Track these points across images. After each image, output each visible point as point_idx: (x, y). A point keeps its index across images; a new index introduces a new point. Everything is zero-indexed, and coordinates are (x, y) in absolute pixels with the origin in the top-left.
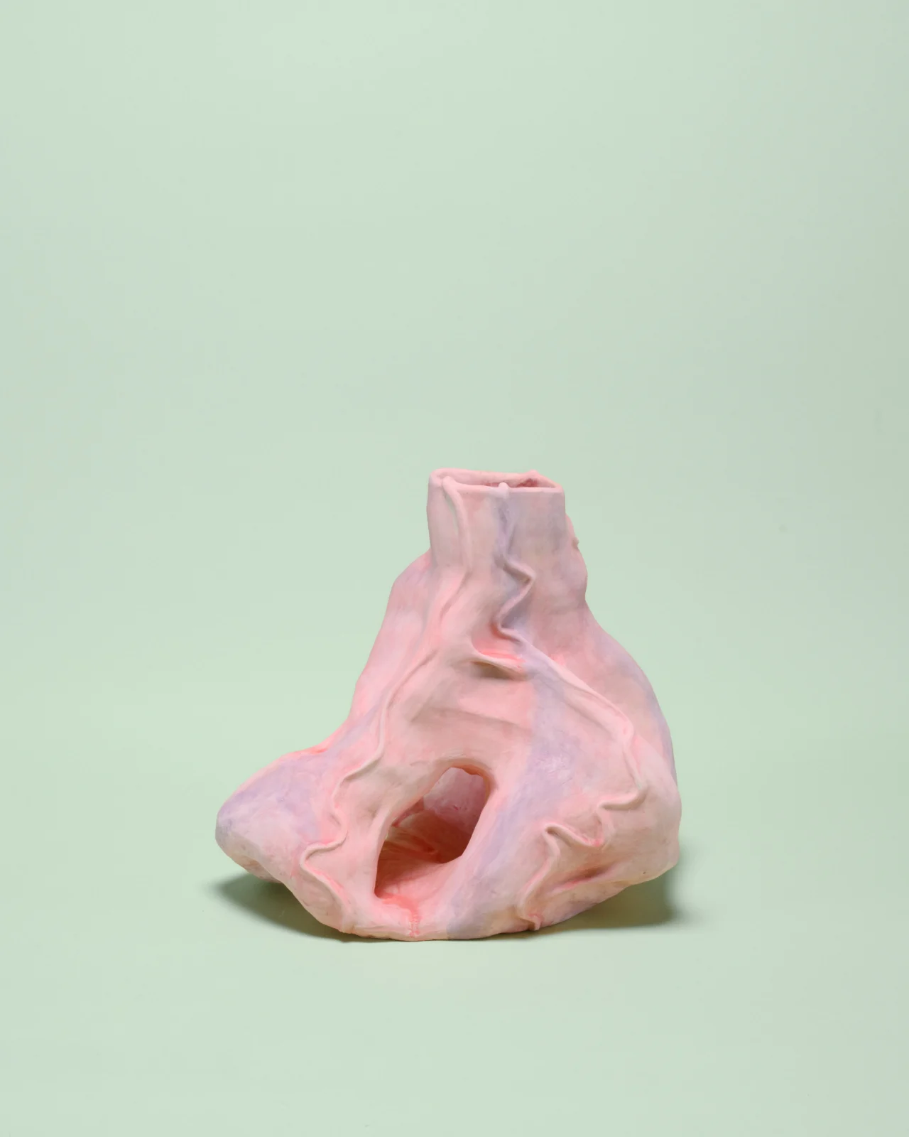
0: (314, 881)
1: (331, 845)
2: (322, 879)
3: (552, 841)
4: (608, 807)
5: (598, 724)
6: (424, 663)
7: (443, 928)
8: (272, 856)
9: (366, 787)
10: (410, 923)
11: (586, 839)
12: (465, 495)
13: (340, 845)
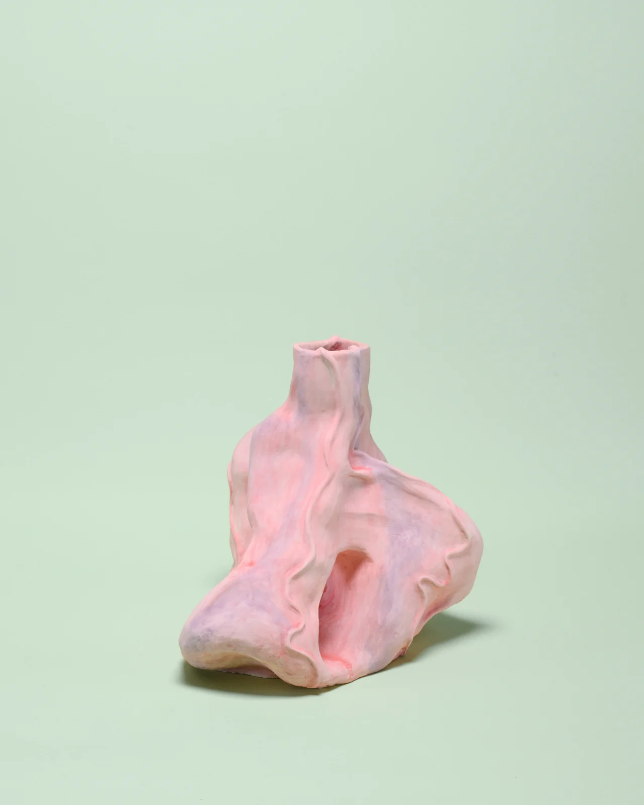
0: (298, 655)
1: (301, 627)
2: (303, 652)
3: (424, 588)
4: (452, 557)
5: (430, 502)
6: (328, 484)
7: (366, 668)
8: (262, 646)
9: (307, 581)
10: (347, 670)
11: (441, 582)
12: (338, 358)
13: (304, 626)
